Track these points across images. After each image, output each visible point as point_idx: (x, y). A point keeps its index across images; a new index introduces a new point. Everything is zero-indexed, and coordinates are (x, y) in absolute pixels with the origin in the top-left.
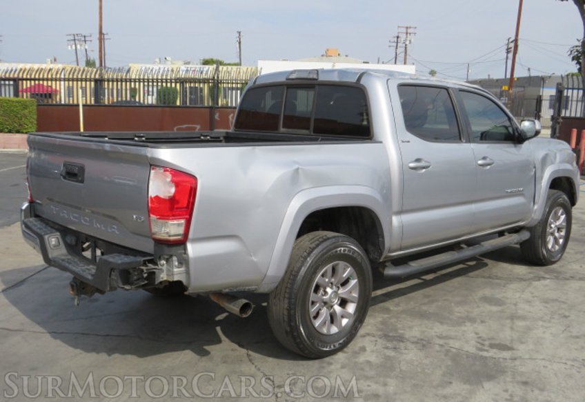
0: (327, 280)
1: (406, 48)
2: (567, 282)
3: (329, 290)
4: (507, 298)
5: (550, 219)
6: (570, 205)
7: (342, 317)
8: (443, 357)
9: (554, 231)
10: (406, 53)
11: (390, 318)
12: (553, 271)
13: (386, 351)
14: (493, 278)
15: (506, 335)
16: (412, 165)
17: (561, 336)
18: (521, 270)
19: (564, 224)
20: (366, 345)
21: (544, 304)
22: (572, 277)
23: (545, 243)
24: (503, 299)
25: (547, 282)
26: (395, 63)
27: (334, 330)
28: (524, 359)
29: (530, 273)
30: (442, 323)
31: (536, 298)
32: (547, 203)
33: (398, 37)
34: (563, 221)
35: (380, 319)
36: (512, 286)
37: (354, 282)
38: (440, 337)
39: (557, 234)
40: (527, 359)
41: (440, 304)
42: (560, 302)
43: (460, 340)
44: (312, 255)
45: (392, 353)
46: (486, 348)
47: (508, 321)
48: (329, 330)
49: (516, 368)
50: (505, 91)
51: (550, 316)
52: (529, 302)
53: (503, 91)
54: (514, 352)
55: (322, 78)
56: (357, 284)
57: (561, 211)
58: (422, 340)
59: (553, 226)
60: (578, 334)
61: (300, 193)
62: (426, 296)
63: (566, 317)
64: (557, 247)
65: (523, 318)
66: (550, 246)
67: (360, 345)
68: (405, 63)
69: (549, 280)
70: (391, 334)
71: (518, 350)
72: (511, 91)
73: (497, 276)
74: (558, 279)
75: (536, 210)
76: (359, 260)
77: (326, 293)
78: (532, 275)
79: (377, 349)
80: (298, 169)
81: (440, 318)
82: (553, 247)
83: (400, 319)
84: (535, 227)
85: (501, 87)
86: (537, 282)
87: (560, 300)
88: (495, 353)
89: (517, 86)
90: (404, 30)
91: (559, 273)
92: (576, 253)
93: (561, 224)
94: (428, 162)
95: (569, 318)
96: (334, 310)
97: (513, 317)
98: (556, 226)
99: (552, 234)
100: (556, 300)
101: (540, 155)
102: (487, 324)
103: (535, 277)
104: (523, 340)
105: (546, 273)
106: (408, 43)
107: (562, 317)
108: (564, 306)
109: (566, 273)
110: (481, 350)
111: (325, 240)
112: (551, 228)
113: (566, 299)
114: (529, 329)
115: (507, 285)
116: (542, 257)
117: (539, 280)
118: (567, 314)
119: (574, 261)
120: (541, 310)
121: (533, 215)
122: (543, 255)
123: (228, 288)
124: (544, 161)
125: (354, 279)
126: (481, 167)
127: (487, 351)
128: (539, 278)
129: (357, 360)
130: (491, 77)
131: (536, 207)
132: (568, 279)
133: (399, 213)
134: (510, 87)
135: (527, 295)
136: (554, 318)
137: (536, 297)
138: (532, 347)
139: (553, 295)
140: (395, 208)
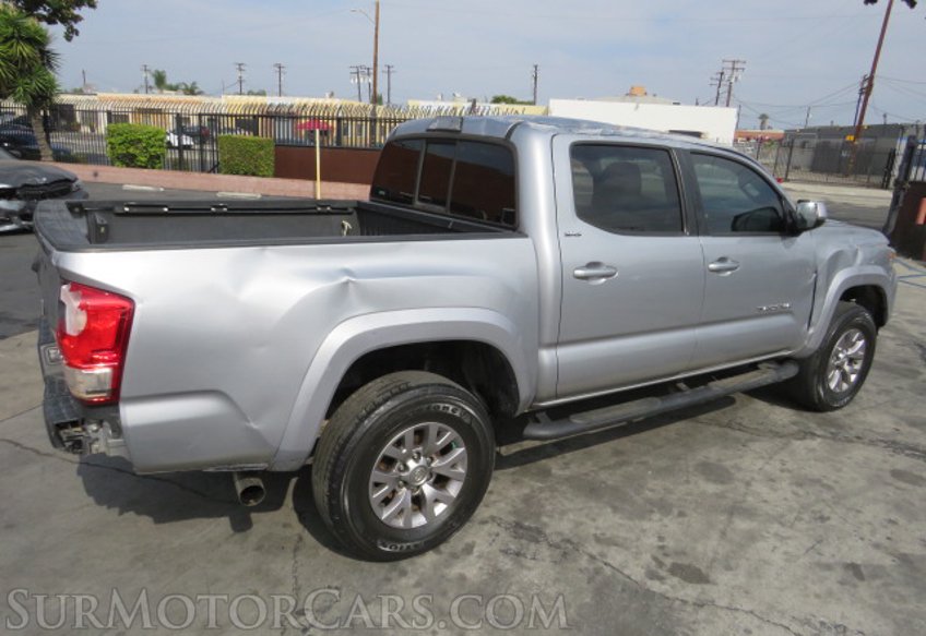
0: (404, 451)
1: (730, 87)
2: (848, 445)
3: (412, 464)
4: (739, 469)
5: (837, 347)
6: (874, 327)
7: (437, 501)
8: (584, 585)
9: (843, 363)
10: (729, 93)
11: (541, 490)
12: (832, 423)
13: (501, 558)
14: (733, 429)
15: (709, 547)
16: (579, 272)
17: (801, 560)
18: (782, 415)
19: (861, 353)
20: (478, 541)
21: (795, 488)
22: (858, 438)
23: (824, 381)
24: (733, 471)
25: (815, 443)
26: (716, 103)
27: (419, 520)
28: (717, 606)
29: (794, 423)
30: (615, 509)
31: (785, 475)
32: (831, 324)
33: (722, 74)
34: (860, 349)
35: (526, 491)
36: (756, 446)
37: (459, 451)
38: (598, 540)
39: (847, 368)
40: (722, 608)
41: (631, 469)
42: (824, 485)
43: (627, 549)
44: (373, 416)
45: (506, 564)
46: (663, 573)
47: (723, 518)
48: (408, 521)
49: (695, 627)
50: (851, 142)
51: (795, 514)
52: (773, 480)
53: (847, 142)
54: (707, 587)
55: (467, 130)
56: (466, 455)
57: (857, 335)
58: (569, 541)
59: (841, 355)
60: (831, 561)
61: (347, 322)
62: (617, 453)
63: (823, 519)
64: (845, 386)
65: (749, 513)
66: (833, 385)
67: (468, 540)
68: (728, 105)
69: (819, 440)
70: (527, 524)
71: (715, 584)
72: (856, 143)
73: (740, 424)
74: (834, 439)
75: (812, 334)
76: (467, 421)
77: (406, 468)
78: (795, 428)
79: (489, 553)
80: (347, 283)
81: (616, 498)
82: (838, 385)
83: (556, 494)
84: (810, 357)
85: (845, 137)
86: (799, 442)
87: (825, 481)
88: (673, 587)
89: (866, 137)
90: (730, 65)
91: (840, 427)
92: (879, 393)
93: (856, 353)
94: (611, 267)
95: (828, 522)
96: (422, 492)
97: (735, 510)
98: (847, 356)
99: (839, 367)
100: (817, 481)
101: (828, 252)
102: (686, 519)
103: (800, 431)
104: (733, 563)
105: (819, 425)
106: (733, 80)
107: (816, 519)
108: (827, 495)
109: (851, 428)
110: (652, 575)
111: (402, 391)
112: (838, 358)
113: (836, 482)
114: (752, 537)
115: (750, 444)
116: (817, 401)
117: (804, 438)
118: (827, 512)
119: (872, 407)
120: (786, 499)
121: (806, 342)
122: (820, 397)
123: (212, 465)
124: (835, 263)
125: (458, 447)
126: (715, 274)
127: (661, 579)
128: (807, 434)
129: (447, 571)
130: (835, 124)
131: (811, 331)
132: (850, 441)
133: (556, 344)
134: (857, 136)
135: (773, 467)
136: (801, 519)
137: (789, 471)
138: (741, 579)
139: (815, 470)
140: (548, 337)
